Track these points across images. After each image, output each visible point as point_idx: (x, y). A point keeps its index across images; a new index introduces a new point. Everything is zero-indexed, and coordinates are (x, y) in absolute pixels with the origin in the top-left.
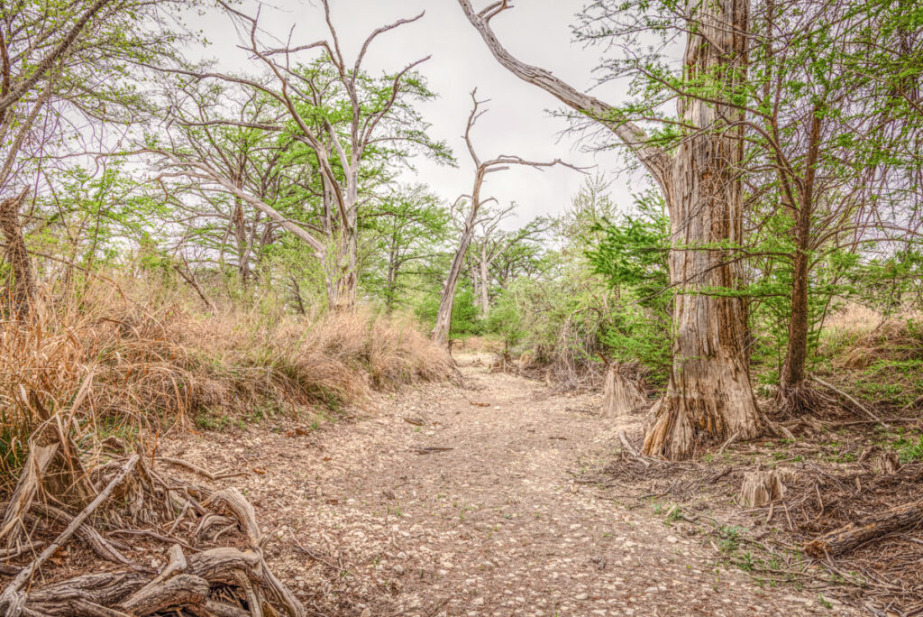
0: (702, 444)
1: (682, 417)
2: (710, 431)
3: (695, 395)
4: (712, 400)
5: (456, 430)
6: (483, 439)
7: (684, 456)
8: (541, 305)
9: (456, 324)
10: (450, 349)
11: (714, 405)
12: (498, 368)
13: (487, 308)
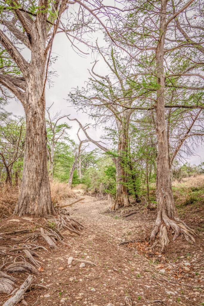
0: (120, 208)
1: (117, 203)
2: (121, 206)
3: (119, 200)
4: (122, 200)
5: (78, 207)
6: (84, 208)
7: (117, 210)
8: (96, 177)
9: (73, 182)
10: (72, 189)
11: (122, 201)
12: (85, 194)
13: (81, 175)
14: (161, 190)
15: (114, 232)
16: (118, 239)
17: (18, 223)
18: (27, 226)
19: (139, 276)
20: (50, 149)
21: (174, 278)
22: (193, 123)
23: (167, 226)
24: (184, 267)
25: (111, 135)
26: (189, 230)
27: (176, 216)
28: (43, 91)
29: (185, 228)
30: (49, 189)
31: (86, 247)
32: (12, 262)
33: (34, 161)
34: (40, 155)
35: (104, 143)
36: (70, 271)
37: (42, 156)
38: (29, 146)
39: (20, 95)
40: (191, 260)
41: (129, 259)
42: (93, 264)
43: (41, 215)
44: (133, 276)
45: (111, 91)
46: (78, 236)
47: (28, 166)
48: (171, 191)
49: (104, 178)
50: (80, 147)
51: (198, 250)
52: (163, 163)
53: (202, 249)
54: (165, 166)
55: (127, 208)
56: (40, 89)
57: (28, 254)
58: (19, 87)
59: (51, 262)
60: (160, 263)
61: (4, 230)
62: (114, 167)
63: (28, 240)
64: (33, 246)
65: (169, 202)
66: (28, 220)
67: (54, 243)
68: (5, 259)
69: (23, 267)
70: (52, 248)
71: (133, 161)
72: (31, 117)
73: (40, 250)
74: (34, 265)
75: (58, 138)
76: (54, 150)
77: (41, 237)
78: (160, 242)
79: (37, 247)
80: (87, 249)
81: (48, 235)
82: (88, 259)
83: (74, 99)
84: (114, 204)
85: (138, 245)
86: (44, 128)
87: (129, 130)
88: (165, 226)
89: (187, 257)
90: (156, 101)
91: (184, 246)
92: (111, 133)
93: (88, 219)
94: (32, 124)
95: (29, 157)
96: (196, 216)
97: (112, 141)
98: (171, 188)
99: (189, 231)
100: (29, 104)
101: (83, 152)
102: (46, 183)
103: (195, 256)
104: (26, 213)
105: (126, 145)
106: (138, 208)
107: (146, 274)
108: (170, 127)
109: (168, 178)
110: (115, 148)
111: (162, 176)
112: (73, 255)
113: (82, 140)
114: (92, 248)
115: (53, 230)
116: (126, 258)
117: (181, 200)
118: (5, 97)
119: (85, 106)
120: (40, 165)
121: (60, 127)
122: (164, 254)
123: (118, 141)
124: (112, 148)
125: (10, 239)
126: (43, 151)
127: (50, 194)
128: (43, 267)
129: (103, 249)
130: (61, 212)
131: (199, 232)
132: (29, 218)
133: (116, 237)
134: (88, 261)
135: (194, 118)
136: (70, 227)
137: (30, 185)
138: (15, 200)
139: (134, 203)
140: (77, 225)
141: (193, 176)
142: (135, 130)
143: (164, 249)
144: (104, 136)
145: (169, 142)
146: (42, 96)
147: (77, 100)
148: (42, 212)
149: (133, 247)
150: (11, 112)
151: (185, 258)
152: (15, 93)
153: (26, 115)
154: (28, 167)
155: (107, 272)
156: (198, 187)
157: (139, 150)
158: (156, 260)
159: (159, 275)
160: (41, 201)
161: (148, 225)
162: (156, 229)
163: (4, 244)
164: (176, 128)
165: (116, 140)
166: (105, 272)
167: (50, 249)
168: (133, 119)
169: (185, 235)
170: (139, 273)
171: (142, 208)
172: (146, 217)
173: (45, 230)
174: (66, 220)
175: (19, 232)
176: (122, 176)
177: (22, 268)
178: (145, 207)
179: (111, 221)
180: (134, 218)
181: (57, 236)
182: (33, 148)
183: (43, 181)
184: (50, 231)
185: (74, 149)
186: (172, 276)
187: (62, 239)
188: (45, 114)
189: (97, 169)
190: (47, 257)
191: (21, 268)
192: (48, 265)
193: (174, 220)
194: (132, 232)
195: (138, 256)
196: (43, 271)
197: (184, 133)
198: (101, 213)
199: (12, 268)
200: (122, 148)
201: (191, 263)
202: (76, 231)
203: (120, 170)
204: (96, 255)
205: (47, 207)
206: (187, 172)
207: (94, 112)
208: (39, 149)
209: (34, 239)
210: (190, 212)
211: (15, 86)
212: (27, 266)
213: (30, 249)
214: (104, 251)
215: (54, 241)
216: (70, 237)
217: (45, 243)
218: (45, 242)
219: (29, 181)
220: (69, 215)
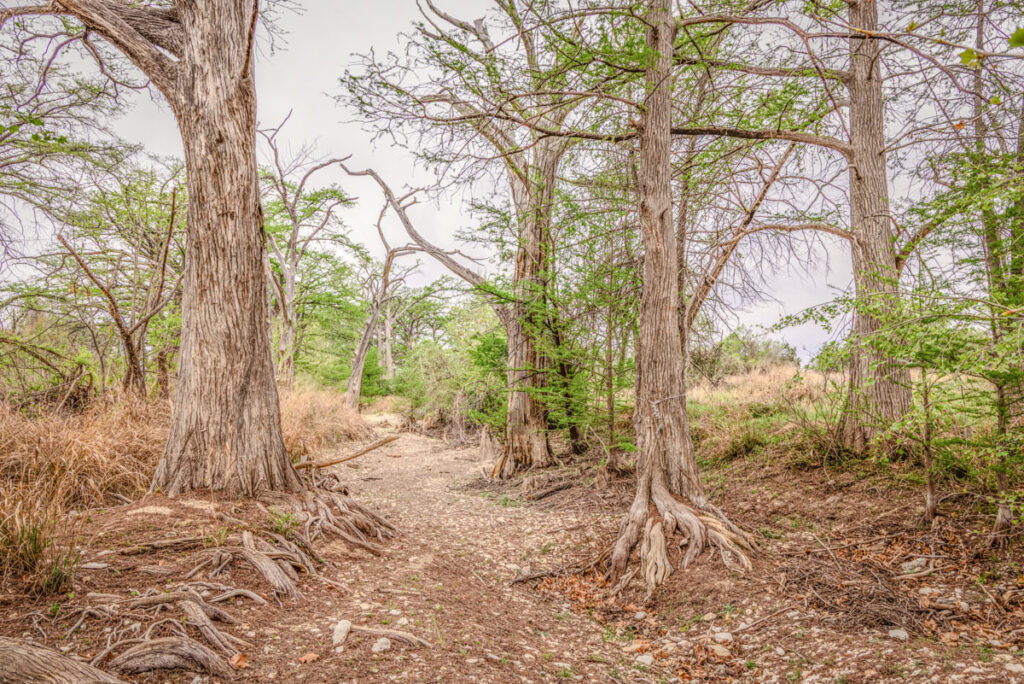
0: (520, 471)
1: (511, 457)
2: (523, 464)
3: (518, 445)
4: (525, 447)
5: (381, 470)
6: (399, 474)
7: (509, 477)
8: (443, 374)
9: (365, 388)
10: (360, 410)
11: (526, 450)
12: (405, 428)
13: (391, 367)
14: (650, 408)
15: (495, 546)
16: (509, 566)
17: (164, 517)
18: (196, 527)
19: (566, 676)
20: (282, 276)
21: (680, 679)
22: (765, 191)
23: (667, 523)
24: (713, 647)
25: (493, 228)
26: (736, 533)
27: (696, 492)
28: (247, 61)
29: (723, 529)
30: (273, 406)
31: (400, 591)
32: (140, 639)
33: (217, 310)
34: (240, 289)
35: (468, 257)
36: (339, 664)
37: (248, 291)
38: (198, 258)
39: (162, 74)
40: (736, 626)
41: (541, 626)
42: (419, 642)
43: (248, 492)
44: (549, 675)
45: (491, 71)
46: (375, 558)
47: (199, 326)
48: (681, 412)
49: (467, 373)
50: (386, 272)
51: (759, 596)
52: (661, 320)
53: (771, 591)
54: (665, 328)
55: (542, 470)
56: (235, 54)
57: (198, 615)
58: (158, 44)
59: (278, 638)
60: (639, 638)
61: (115, 541)
62: (502, 338)
63: (200, 570)
64: (216, 591)
65: (677, 447)
66: (200, 507)
67: (289, 580)
68: (114, 633)
69: (176, 654)
70: (283, 595)
71: (563, 317)
72: (203, 152)
73: (241, 602)
74: (216, 648)
75: (310, 239)
76: (298, 279)
77: (244, 560)
78: (642, 574)
79: (228, 592)
80: (401, 598)
81: (270, 556)
82: (403, 626)
83: (360, 94)
84: (500, 460)
85: (572, 583)
86: (253, 191)
87: (553, 213)
88: (659, 524)
89: (724, 615)
90: (644, 110)
91: (717, 584)
92: (491, 220)
93: (410, 507)
94: (210, 179)
95: (201, 295)
96: (761, 493)
97: (494, 249)
98: (682, 400)
99: (734, 536)
100: (197, 107)
101: (400, 288)
102: (262, 384)
103: (749, 611)
104: (196, 485)
105: (542, 261)
106: (577, 472)
107: (591, 670)
108: (690, 203)
109: (676, 371)
110: (507, 274)
111: (655, 362)
112: (353, 617)
113: (392, 247)
114: (419, 593)
115: (289, 540)
116: (530, 622)
117: (716, 445)
118: (110, 83)
119: (401, 120)
120: (240, 321)
121: (315, 198)
122: (654, 609)
123: (514, 249)
124: (496, 272)
125: (134, 568)
126: (250, 276)
127: (280, 422)
128: (248, 654)
129: (456, 597)
130: (319, 483)
131: (765, 540)
132: (204, 502)
133: (502, 560)
134: (400, 633)
135: (767, 173)
136: (348, 532)
137: (205, 393)
138: (156, 446)
139: (567, 455)
140: (371, 524)
141: (759, 370)
142: (575, 214)
143: (654, 594)
144: (470, 230)
145: (685, 253)
146: (244, 77)
147: (371, 99)
148: (252, 483)
149: (556, 590)
150: (137, 143)
151: (716, 619)
152: (143, 65)
153: (187, 144)
154: (197, 329)
155: (464, 664)
156: (771, 403)
157: (586, 281)
158: (627, 628)
159: (633, 670)
160: (247, 445)
161: (607, 521)
162: (630, 532)
163: (115, 584)
164: (710, 209)
165: (508, 247)
166: (458, 666)
167: (275, 599)
168: (568, 174)
169: (722, 548)
170: (567, 666)
171: (591, 471)
172: (603, 498)
173: (257, 540)
174: (336, 508)
175: (166, 547)
176: (526, 365)
177: (173, 656)
178: (602, 466)
179: (487, 513)
180: (562, 503)
181: (300, 557)
182: (213, 262)
183: (252, 377)
184: (277, 541)
185: (366, 276)
186: (675, 672)
187: (318, 569)
188: (257, 144)
189: (447, 347)
190: (264, 623)
191: (168, 659)
192: (267, 649)
193: (689, 502)
194: (554, 545)
195: (570, 617)
196: (247, 667)
197: (735, 225)
198: (457, 489)
199: (139, 657)
200: (527, 274)
201: (736, 634)
202: (368, 545)
203: (522, 346)
204: (430, 614)
205: (269, 466)
206: (741, 358)
207: (431, 145)
208: (234, 266)
209: (220, 568)
210: (741, 481)
211: (140, 38)
212: (189, 651)
213: (206, 599)
214: (460, 602)
215: (289, 575)
216: (346, 563)
217: (256, 581)
218: (257, 578)
219: (202, 379)
220: (346, 493)
